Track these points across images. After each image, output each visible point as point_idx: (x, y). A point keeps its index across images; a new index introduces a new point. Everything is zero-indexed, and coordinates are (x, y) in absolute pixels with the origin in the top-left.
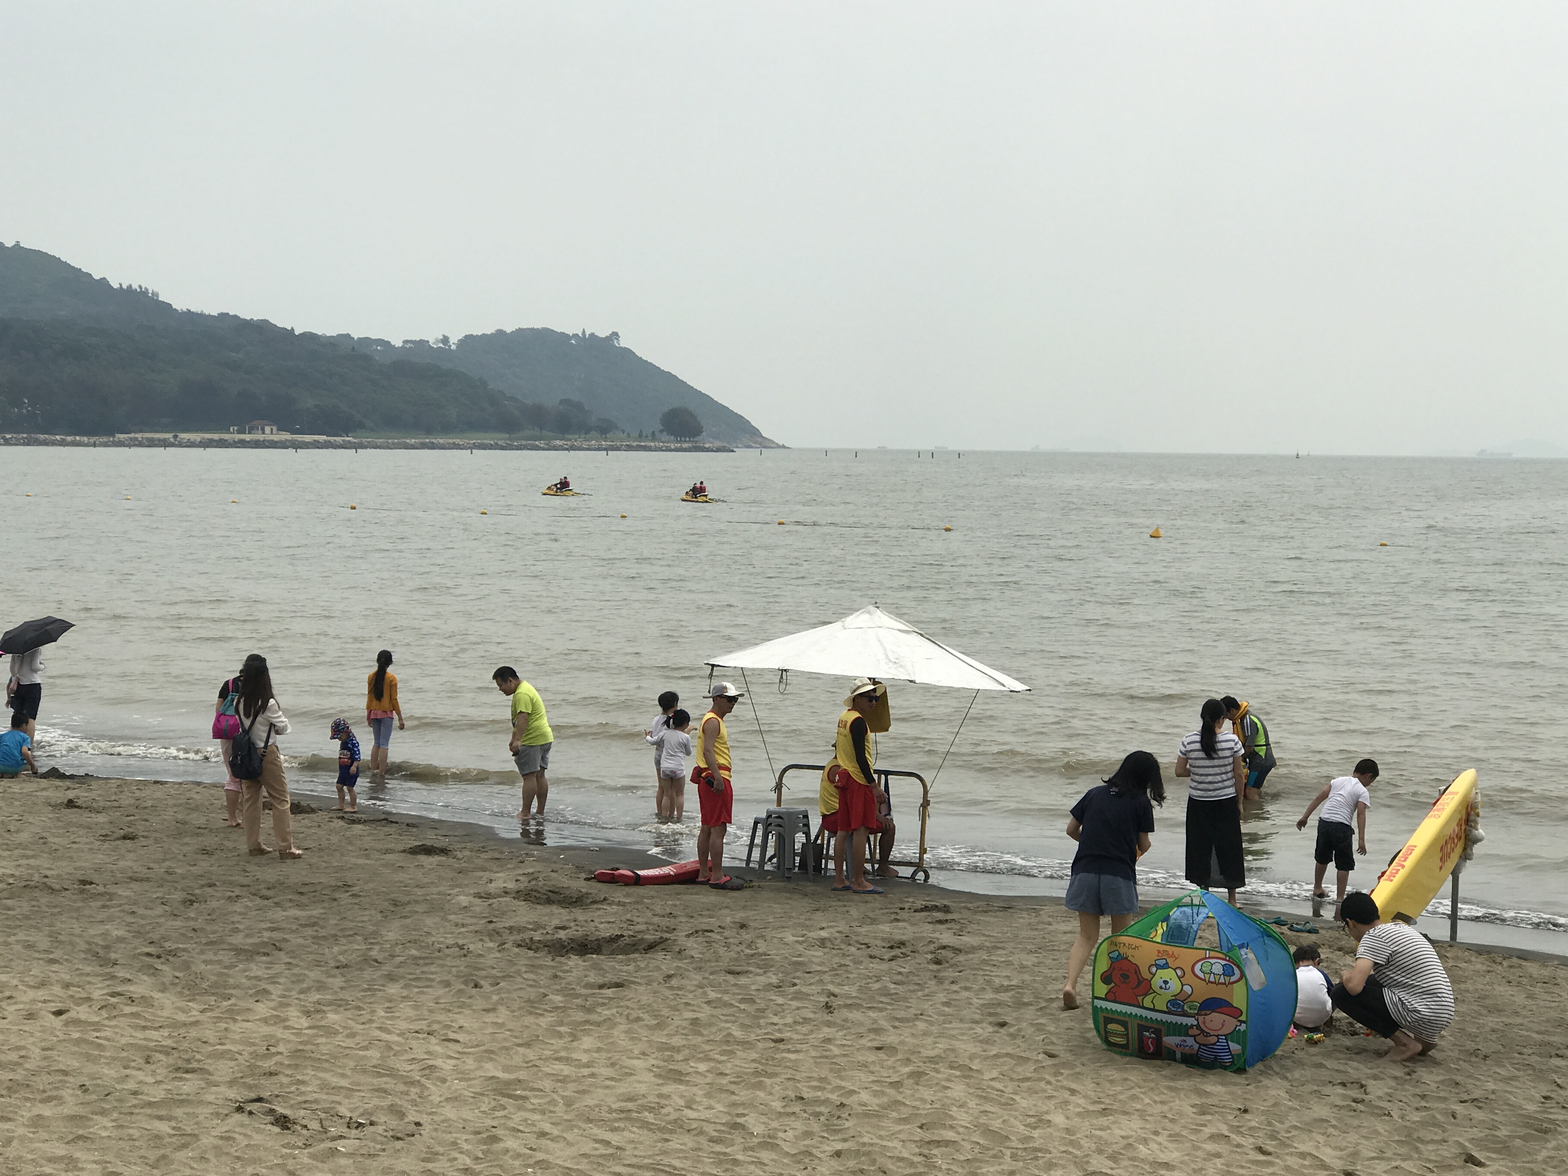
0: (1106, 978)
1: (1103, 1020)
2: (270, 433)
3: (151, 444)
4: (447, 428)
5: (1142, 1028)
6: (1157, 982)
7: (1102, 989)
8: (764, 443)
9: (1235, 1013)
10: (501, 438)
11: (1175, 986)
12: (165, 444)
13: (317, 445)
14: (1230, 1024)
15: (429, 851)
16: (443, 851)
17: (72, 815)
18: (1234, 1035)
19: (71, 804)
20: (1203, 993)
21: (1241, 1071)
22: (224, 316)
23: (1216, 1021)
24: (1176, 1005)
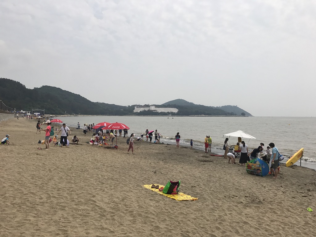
0: (247, 167)
1: (247, 171)
2: (203, 115)
3: (192, 116)
4: (220, 115)
5: (251, 172)
6: (252, 167)
7: (247, 168)
8: (252, 116)
9: (261, 170)
10: (225, 116)
11: (254, 167)
12: (193, 116)
13: (207, 116)
14: (260, 172)
15: (196, 152)
16: (198, 152)
17: (166, 148)
18: (261, 173)
19: (166, 147)
20: (257, 168)
21: (262, 176)
22: (199, 105)
23: (259, 171)
24: (254, 169)
